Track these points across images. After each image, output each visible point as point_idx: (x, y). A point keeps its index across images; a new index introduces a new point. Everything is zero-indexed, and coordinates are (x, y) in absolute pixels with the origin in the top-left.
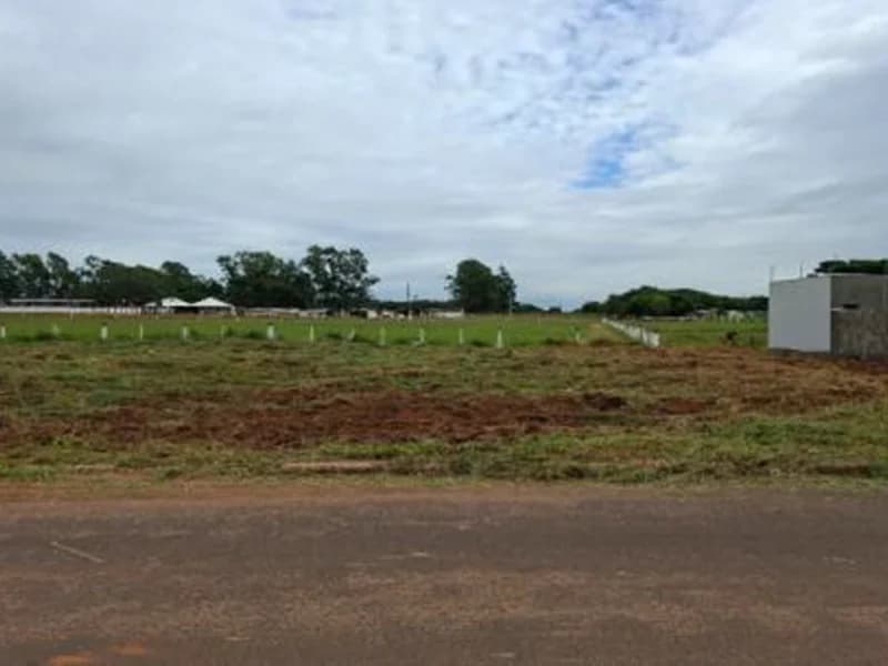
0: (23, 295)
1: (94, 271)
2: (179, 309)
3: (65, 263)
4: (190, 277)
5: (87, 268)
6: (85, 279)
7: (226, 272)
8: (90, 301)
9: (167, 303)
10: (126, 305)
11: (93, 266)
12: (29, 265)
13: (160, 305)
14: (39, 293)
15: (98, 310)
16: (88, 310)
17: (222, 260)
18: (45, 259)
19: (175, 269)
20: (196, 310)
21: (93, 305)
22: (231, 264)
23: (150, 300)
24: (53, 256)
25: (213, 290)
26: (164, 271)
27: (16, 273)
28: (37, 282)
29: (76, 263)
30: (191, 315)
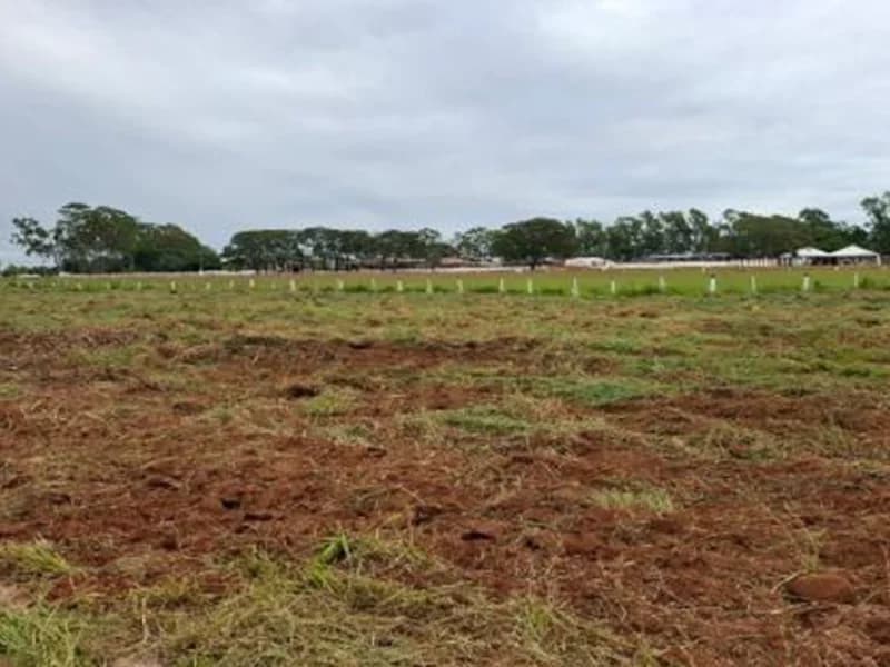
0: (667, 251)
1: (730, 224)
2: (816, 260)
3: (705, 218)
4: (830, 225)
5: (724, 222)
6: (723, 233)
7: (872, 216)
8: (724, 255)
9: (803, 252)
10: (760, 257)
11: (731, 219)
12: (673, 222)
13: (795, 255)
14: (681, 249)
15: (733, 263)
16: (723, 264)
17: (868, 203)
18: (687, 216)
19: (814, 217)
20: (834, 261)
21: (728, 259)
22: (878, 206)
23: (787, 251)
24: (694, 213)
25: (857, 237)
26: (803, 220)
27: (662, 231)
28: (680, 239)
29: (715, 218)
30: (829, 266)
